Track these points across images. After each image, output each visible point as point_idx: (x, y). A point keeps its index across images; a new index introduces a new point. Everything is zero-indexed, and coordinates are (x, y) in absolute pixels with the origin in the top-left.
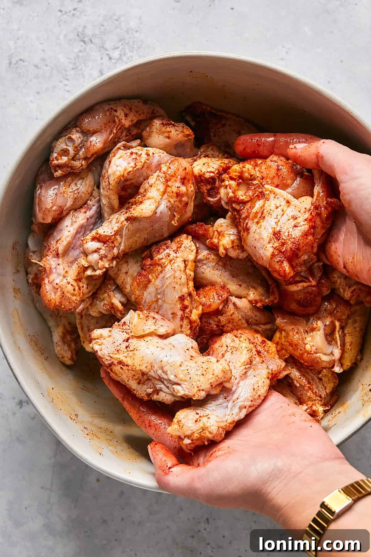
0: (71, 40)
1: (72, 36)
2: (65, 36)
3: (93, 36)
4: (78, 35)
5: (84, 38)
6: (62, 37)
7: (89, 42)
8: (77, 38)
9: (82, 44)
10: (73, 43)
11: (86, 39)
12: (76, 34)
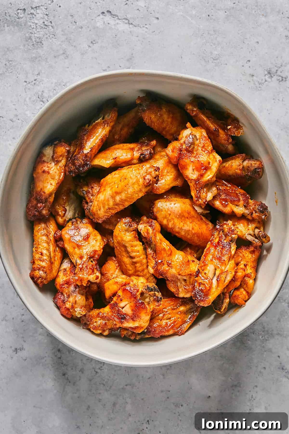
0: (34, 101)
1: (34, 98)
2: (30, 98)
3: (49, 97)
4: (39, 97)
5: (43, 99)
6: (27, 99)
7: (47, 101)
8: (38, 99)
9: (42, 103)
10: (35, 103)
11: (44, 100)
12: (38, 97)
